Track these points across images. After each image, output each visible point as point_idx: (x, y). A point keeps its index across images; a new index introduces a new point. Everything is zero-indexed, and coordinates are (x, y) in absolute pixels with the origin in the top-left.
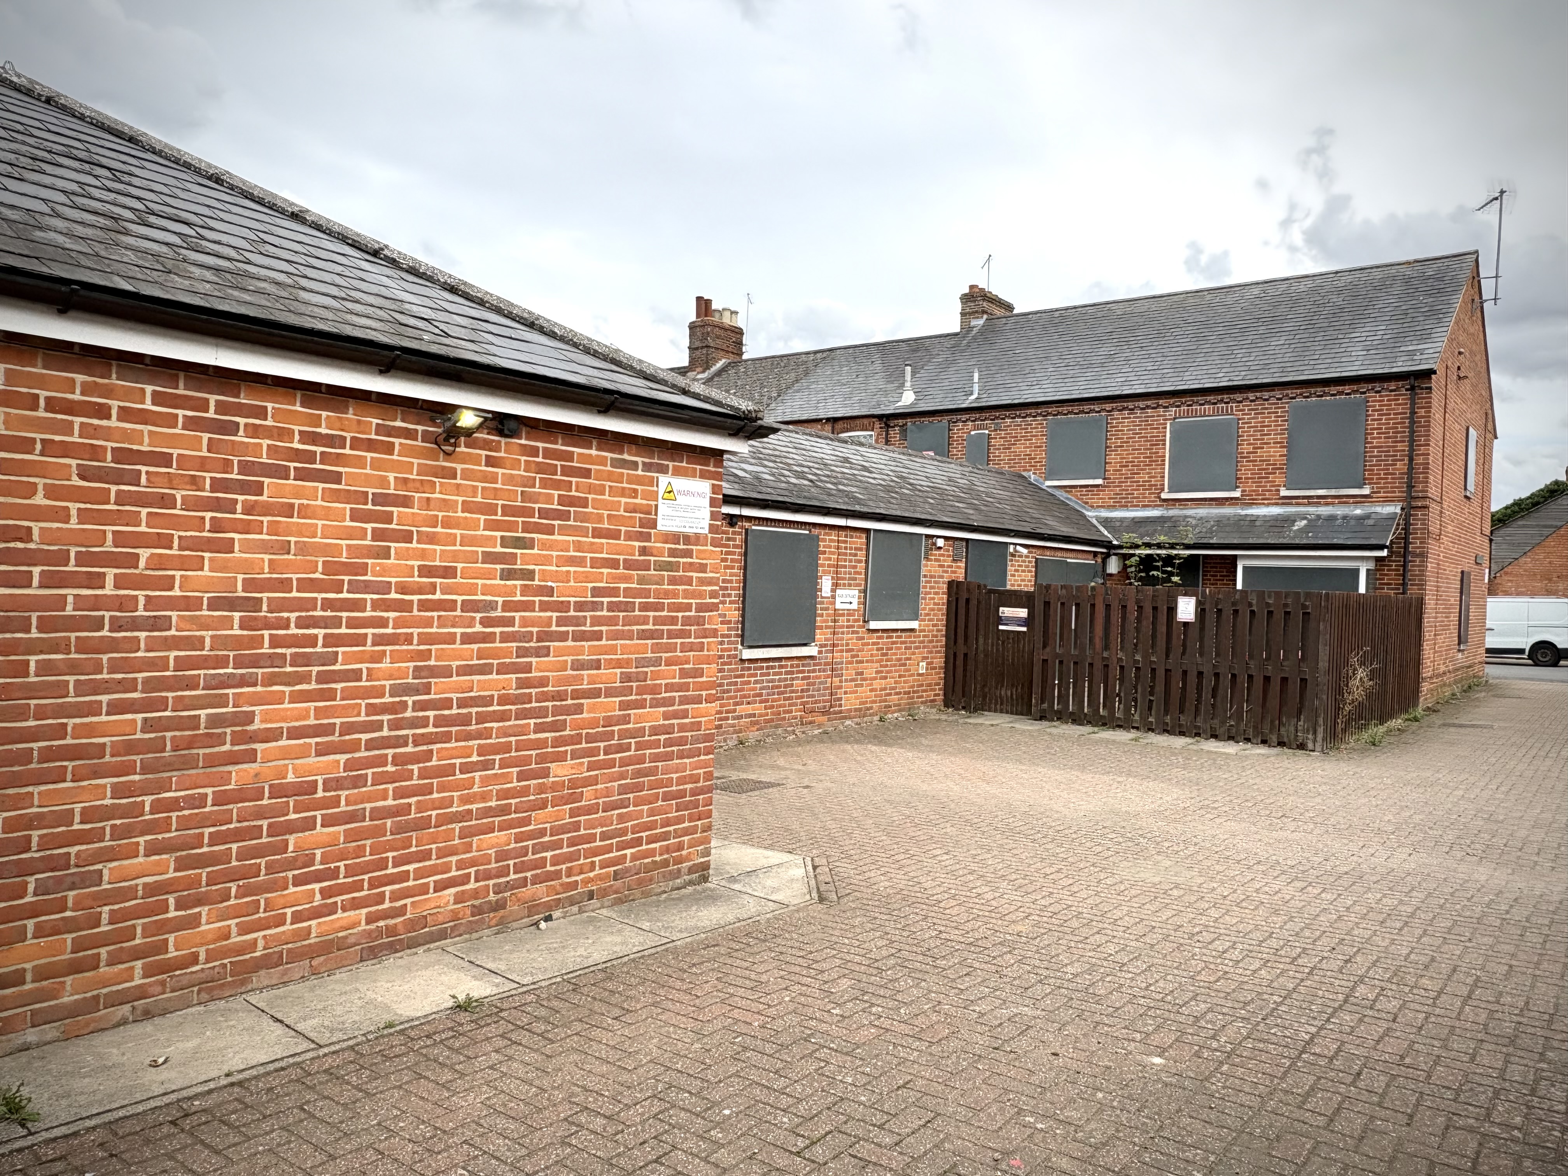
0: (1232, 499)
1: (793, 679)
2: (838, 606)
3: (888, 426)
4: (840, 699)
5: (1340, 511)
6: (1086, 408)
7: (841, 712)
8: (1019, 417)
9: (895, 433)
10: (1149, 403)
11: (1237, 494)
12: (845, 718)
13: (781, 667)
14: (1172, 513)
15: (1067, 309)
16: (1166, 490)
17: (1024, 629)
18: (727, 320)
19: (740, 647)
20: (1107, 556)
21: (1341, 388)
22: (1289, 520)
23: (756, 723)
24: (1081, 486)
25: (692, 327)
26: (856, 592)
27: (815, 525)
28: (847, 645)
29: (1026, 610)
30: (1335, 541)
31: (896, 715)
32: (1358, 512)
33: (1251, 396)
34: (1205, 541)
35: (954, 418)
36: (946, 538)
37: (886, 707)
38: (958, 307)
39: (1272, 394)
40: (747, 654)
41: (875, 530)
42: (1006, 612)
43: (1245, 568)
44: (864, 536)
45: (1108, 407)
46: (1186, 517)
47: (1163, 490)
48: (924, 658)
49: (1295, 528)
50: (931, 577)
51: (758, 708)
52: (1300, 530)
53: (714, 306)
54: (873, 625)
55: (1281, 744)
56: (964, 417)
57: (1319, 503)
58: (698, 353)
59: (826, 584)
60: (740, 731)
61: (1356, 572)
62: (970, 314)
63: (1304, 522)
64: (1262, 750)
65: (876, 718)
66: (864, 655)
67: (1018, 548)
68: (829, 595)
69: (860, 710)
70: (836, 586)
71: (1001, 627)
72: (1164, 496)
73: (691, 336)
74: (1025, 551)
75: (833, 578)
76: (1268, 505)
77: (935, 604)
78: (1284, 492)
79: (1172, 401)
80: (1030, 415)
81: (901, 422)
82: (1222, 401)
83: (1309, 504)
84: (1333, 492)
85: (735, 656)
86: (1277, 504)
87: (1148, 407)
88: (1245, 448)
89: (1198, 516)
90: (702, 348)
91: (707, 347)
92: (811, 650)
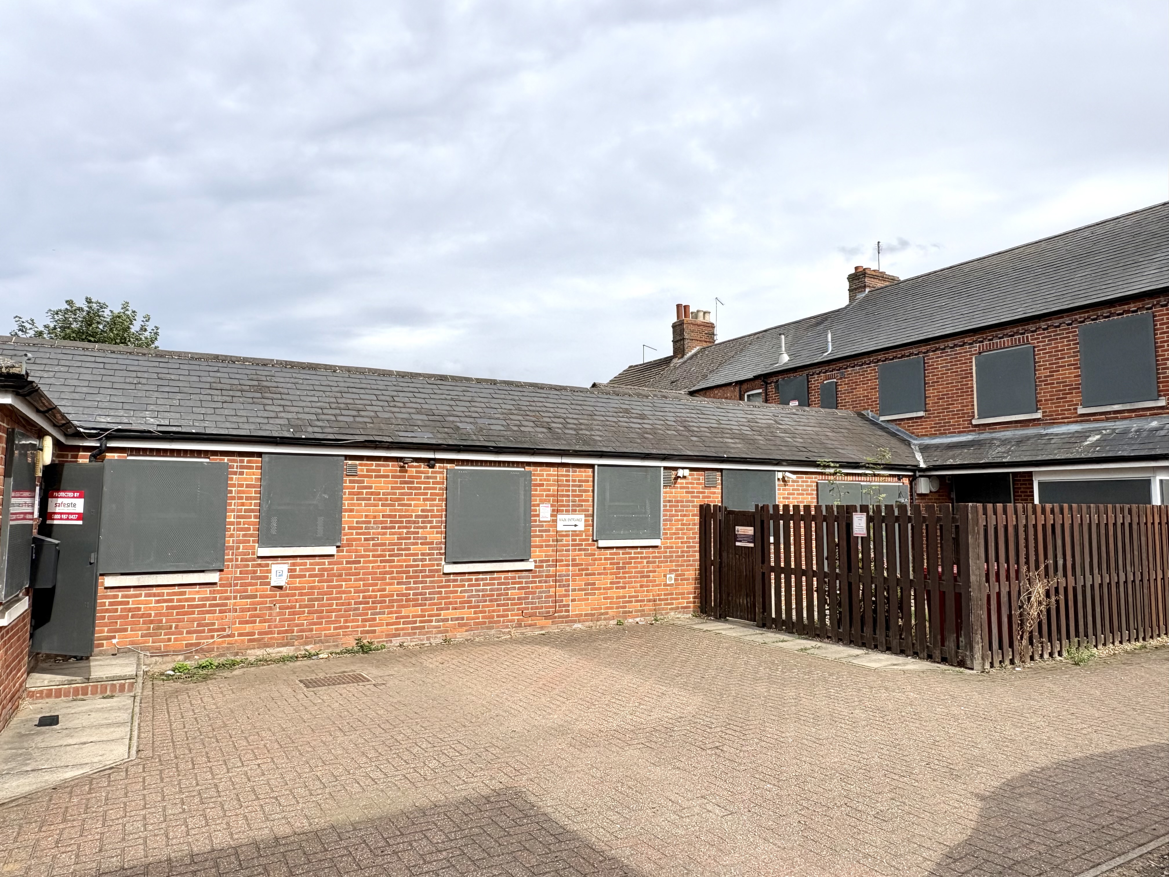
0: (1034, 420)
1: (508, 589)
2: (560, 527)
3: (767, 383)
4: (568, 606)
5: (1135, 425)
6: (907, 352)
7: (568, 616)
8: (857, 365)
9: (771, 388)
10: (956, 342)
11: (1039, 415)
12: (574, 622)
13: (494, 579)
14: (983, 436)
16: (976, 416)
17: (752, 545)
18: (701, 318)
19: (443, 563)
20: (913, 479)
21: (1126, 307)
22: (1084, 435)
23: (465, 625)
24: (917, 418)
25: (674, 326)
26: (582, 517)
27: (529, 464)
28: (573, 560)
29: (752, 528)
30: (1120, 453)
31: (638, 620)
32: (1154, 424)
33: (1043, 325)
34: (999, 460)
35: (811, 372)
36: (692, 469)
37: (625, 612)
38: (847, 285)
39: (1061, 320)
40: (449, 568)
41: (599, 465)
42: (741, 530)
43: (1040, 484)
44: (590, 470)
45: (923, 349)
46: (993, 439)
47: (973, 417)
48: (671, 571)
49: (1086, 443)
50: (677, 502)
51: (467, 613)
52: (1094, 445)
53: (692, 309)
54: (602, 543)
56: (818, 370)
57: (1117, 418)
58: (678, 344)
59: (545, 512)
60: (447, 631)
62: (855, 289)
63: (1098, 437)
65: (613, 622)
66: (596, 568)
67: (787, 474)
68: (549, 518)
69: (592, 615)
70: (556, 512)
71: (738, 544)
72: (974, 422)
73: (674, 332)
74: (794, 477)
75: (552, 506)
76: (1069, 423)
77: (683, 524)
78: (1081, 411)
79: (975, 338)
80: (865, 363)
81: (774, 379)
82: (1017, 333)
83: (1107, 419)
84: (1128, 407)
85: (438, 571)
86: (1076, 422)
87: (956, 346)
88: (1042, 373)
89: (1003, 438)
90: (681, 340)
91: (684, 339)
92: (529, 565)
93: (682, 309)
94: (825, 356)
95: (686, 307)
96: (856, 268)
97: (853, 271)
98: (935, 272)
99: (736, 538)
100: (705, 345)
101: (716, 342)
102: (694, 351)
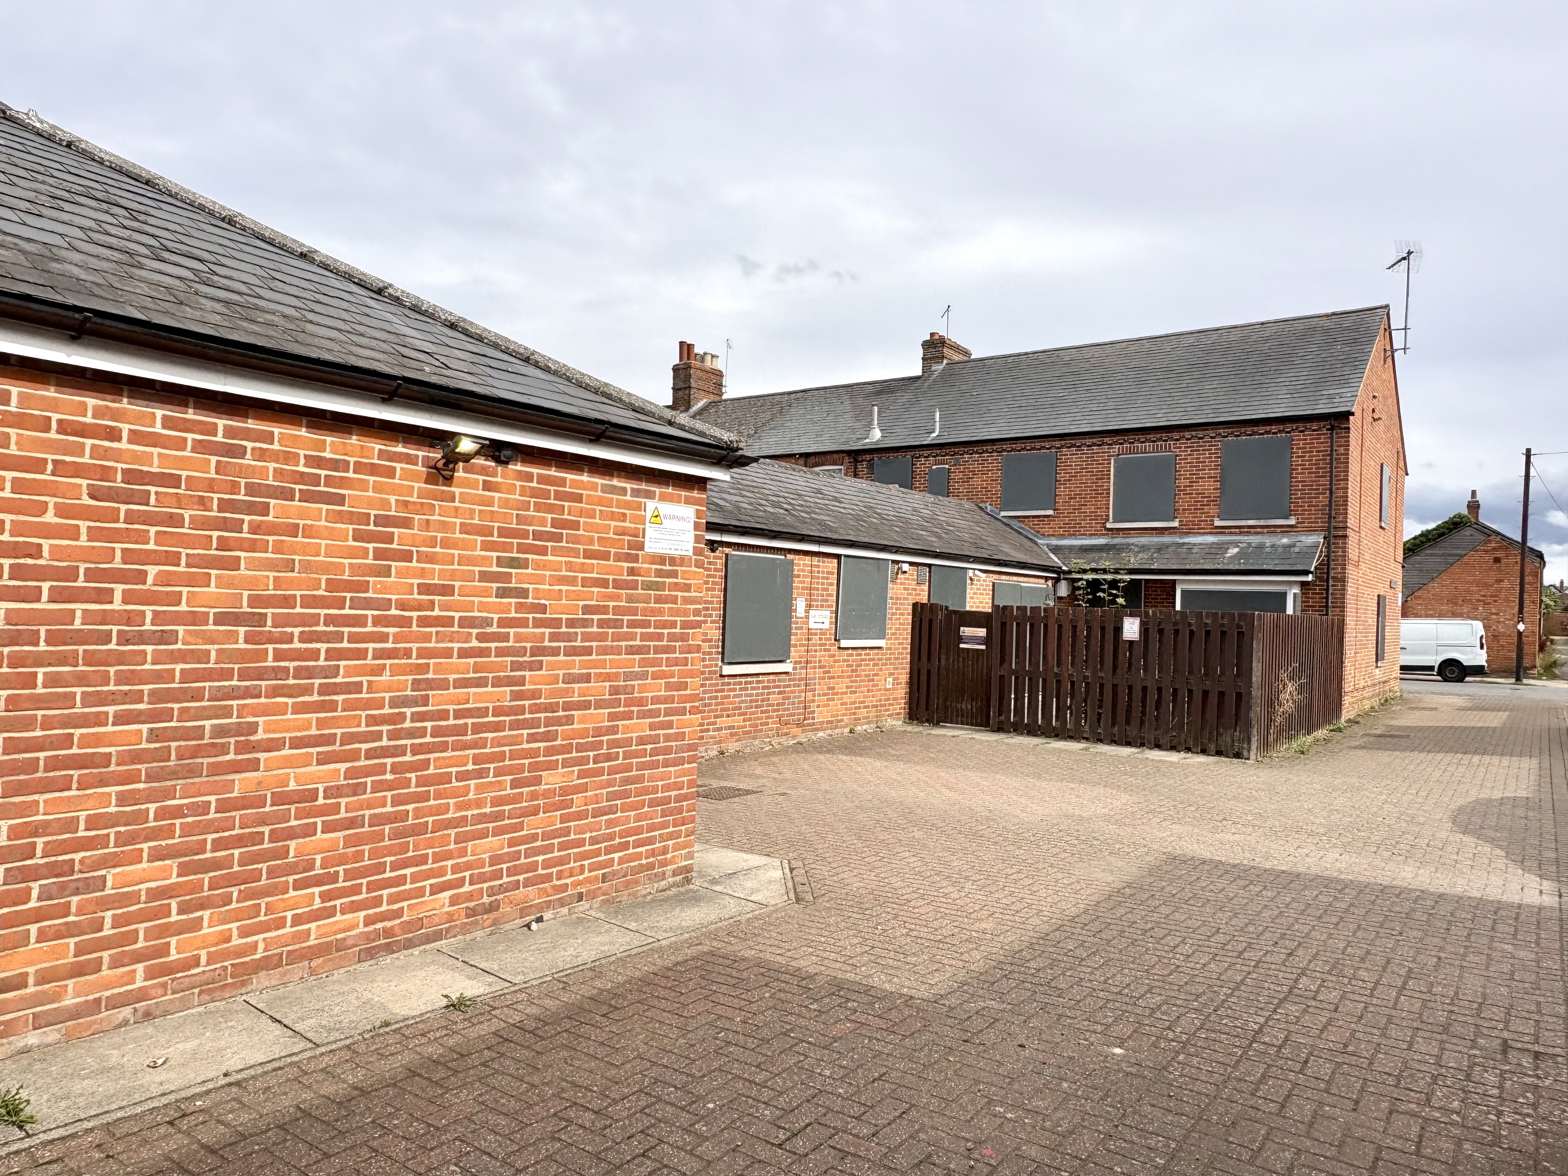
0: (1170, 528)
1: (769, 694)
2: (812, 625)
3: (856, 461)
4: (813, 712)
5: (1268, 540)
6: (1038, 445)
7: (814, 724)
8: (977, 453)
9: (863, 467)
10: (1094, 440)
11: (1176, 524)
12: (818, 730)
13: (758, 682)
14: (1116, 541)
15: (1019, 355)
16: (1111, 520)
17: (983, 647)
18: (708, 363)
19: (720, 663)
20: (1057, 581)
21: (1268, 428)
22: (1223, 547)
23: (736, 734)
24: (1034, 517)
25: (676, 369)
26: (827, 613)
27: (790, 551)
28: (820, 661)
29: (985, 630)
30: (1265, 567)
31: (864, 727)
32: (1285, 541)
33: (1187, 435)
34: (1147, 566)
35: (917, 453)
36: (911, 564)
37: (855, 719)
38: (920, 352)
39: (1205, 433)
40: (728, 670)
41: (846, 556)
42: (967, 631)
43: (1183, 592)
44: (836, 561)
45: (1058, 444)
46: (1129, 545)
47: (1108, 520)
48: (891, 674)
49: (1228, 555)
50: (897, 599)
51: (737, 721)
52: (1234, 557)
53: (698, 350)
54: (844, 643)
55: (1219, 753)
56: (926, 453)
57: (1250, 532)
58: (680, 393)
59: (800, 605)
60: (720, 742)
61: (1284, 595)
62: (930, 359)
63: (1236, 550)
64: (1202, 759)
65: (847, 730)
66: (836, 670)
67: (977, 572)
68: (803, 615)
69: (831, 722)
70: (809, 606)
71: (962, 646)
72: (1109, 525)
73: (674, 378)
74: (983, 575)
75: (806, 600)
76: (1204, 533)
77: (900, 624)
78: (1218, 523)
79: (1115, 439)
80: (987, 452)
81: (868, 457)
82: (1160, 439)
83: (1241, 533)
84: (1262, 523)
85: (715, 672)
86: (1211, 533)
87: (1094, 444)
88: (1183, 482)
89: (1140, 544)
90: (685, 388)
91: (690, 387)
92: (787, 667)
93: (686, 349)
94: (933, 437)
95: (690, 347)
96: (932, 335)
97: (928, 338)
98: (1027, 354)
99: (961, 639)
100: (712, 398)
101: (724, 397)
102: (700, 404)
